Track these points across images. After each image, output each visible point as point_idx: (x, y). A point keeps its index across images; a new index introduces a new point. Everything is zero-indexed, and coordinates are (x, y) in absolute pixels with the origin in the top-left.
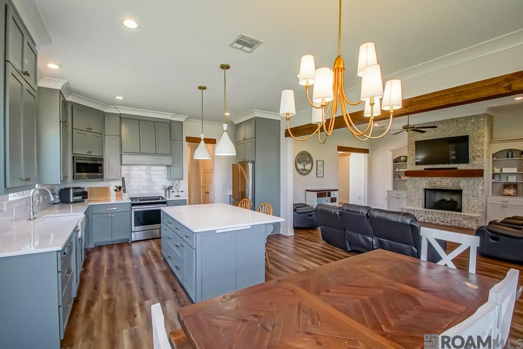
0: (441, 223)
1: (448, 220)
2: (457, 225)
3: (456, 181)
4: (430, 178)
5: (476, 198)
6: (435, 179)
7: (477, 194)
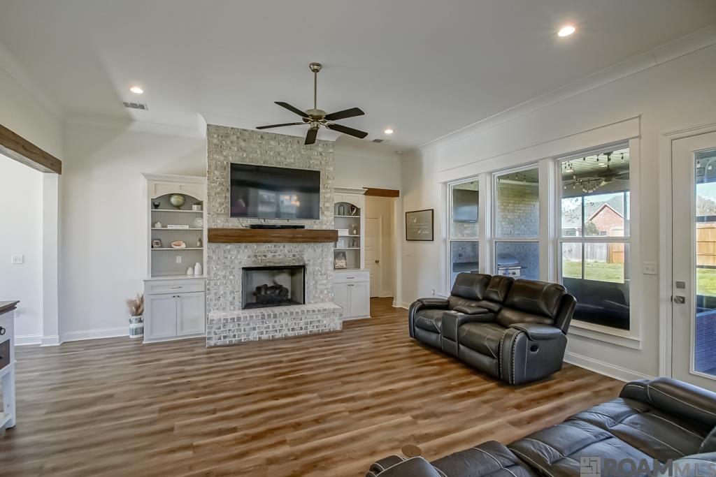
0: (291, 334)
1: (302, 324)
2: (315, 330)
3: (297, 250)
4: (255, 246)
5: (325, 277)
6: (264, 247)
7: (326, 270)
